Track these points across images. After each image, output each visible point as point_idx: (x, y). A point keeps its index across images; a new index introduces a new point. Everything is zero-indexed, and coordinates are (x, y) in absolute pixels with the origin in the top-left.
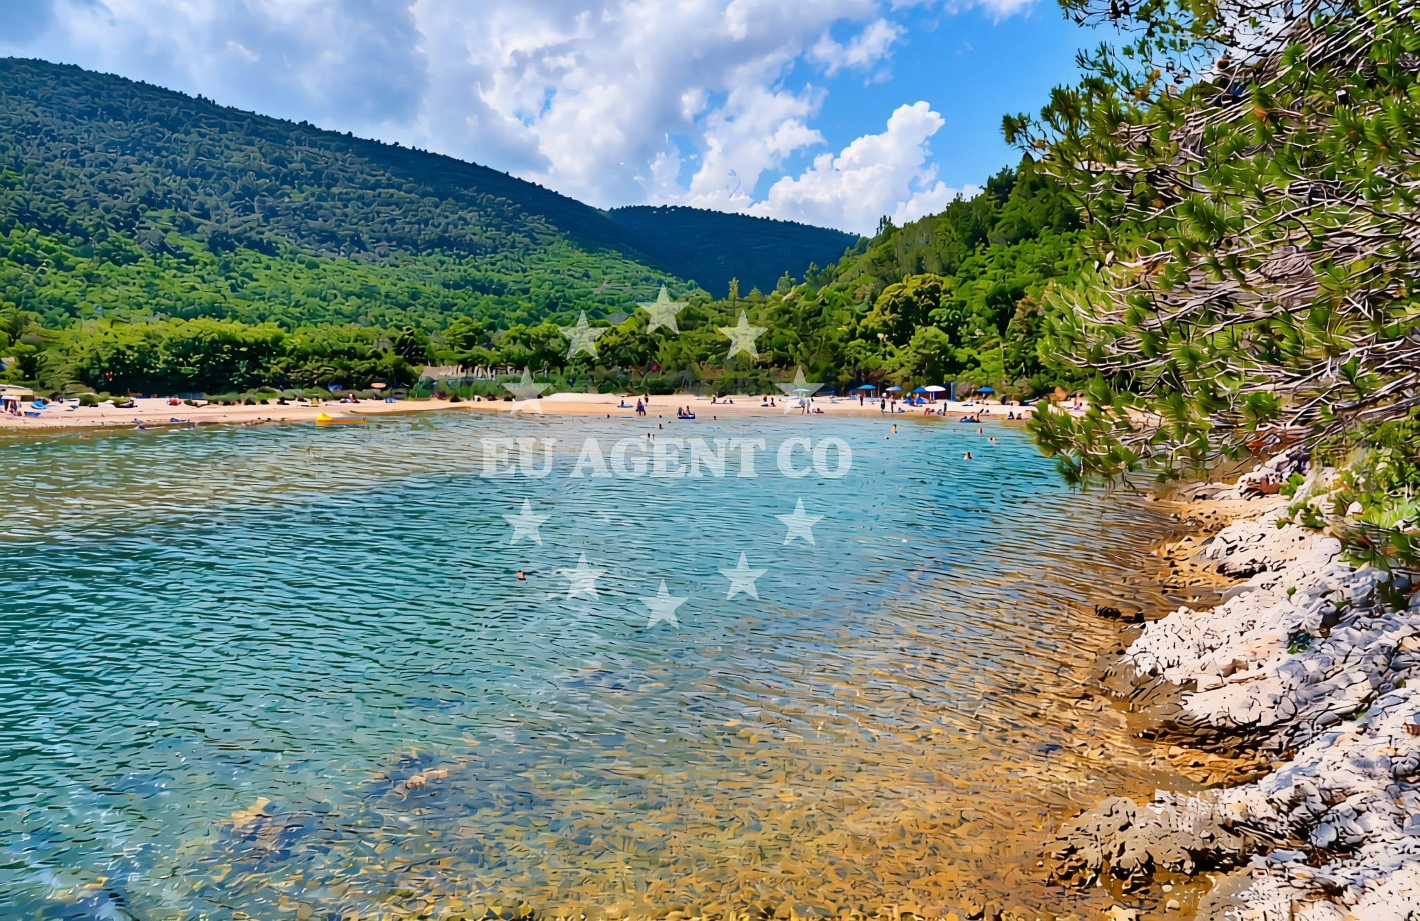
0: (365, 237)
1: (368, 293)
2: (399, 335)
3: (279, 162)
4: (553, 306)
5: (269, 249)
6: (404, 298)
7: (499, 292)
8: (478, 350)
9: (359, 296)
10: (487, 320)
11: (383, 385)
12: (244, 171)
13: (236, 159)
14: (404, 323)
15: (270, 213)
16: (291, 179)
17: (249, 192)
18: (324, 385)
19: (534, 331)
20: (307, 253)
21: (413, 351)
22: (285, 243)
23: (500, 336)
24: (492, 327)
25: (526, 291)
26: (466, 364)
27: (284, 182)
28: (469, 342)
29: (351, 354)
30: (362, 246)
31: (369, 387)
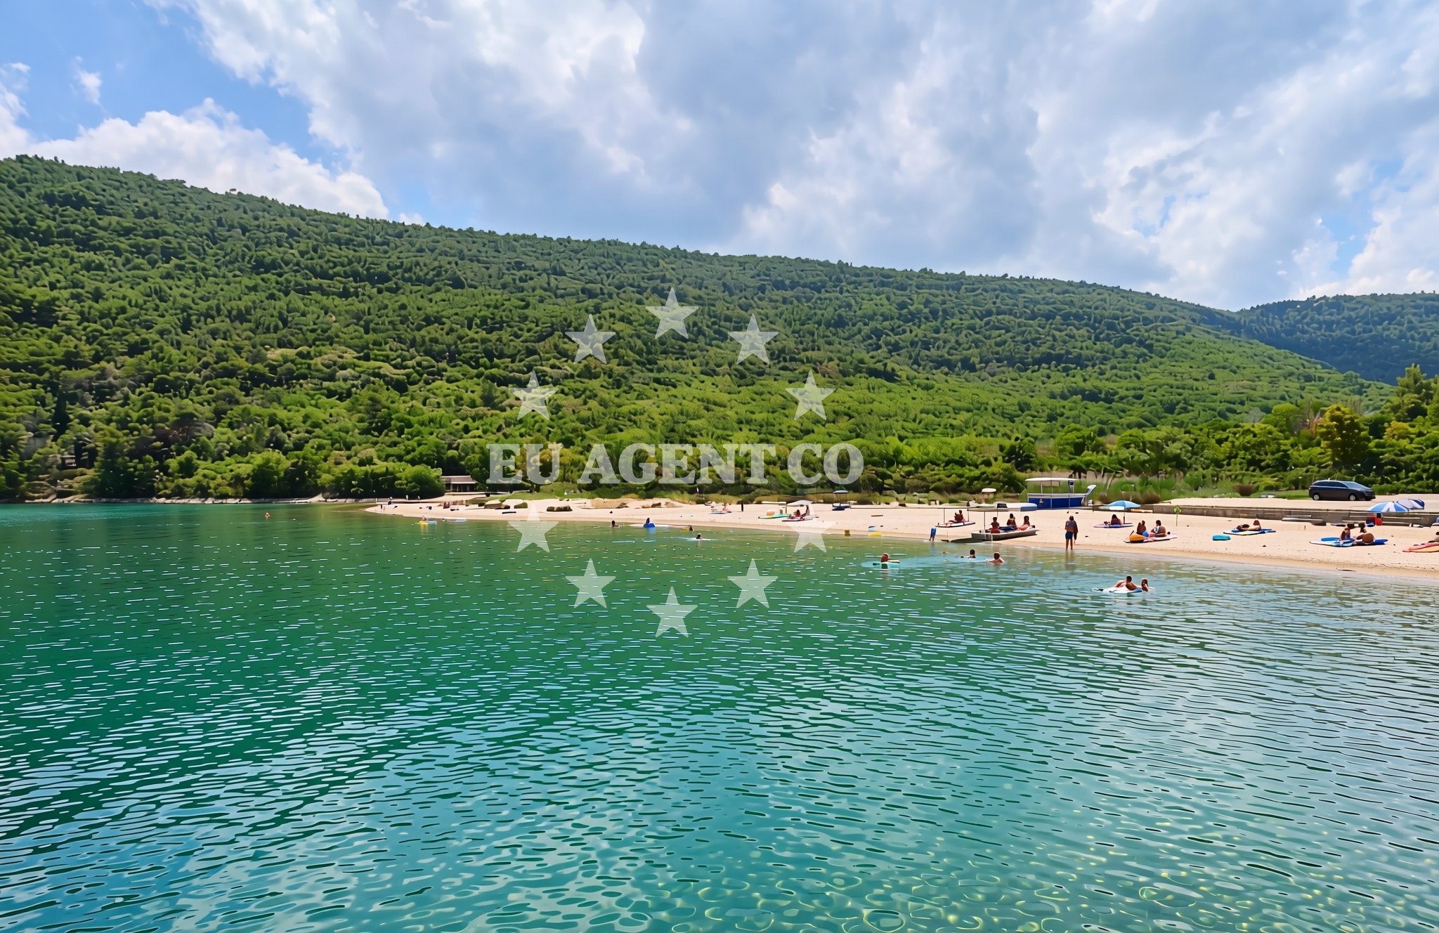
0: (975, 360)
1: (978, 408)
2: (1007, 443)
3: (902, 306)
4: (1170, 409)
5: (890, 377)
6: (1013, 409)
7: (1109, 400)
8: (1088, 456)
9: (968, 411)
10: (1097, 427)
11: (994, 490)
12: (872, 318)
13: (868, 307)
14: (1013, 435)
15: (895, 348)
16: (913, 318)
17: (878, 333)
18: (938, 490)
19: (1151, 435)
20: (921, 378)
21: (1021, 459)
22: (904, 371)
23: (1112, 442)
24: (1101, 433)
25: (1139, 397)
26: (1077, 470)
27: (906, 321)
28: (1079, 448)
29: (962, 463)
30: (972, 368)
31: (979, 491)
